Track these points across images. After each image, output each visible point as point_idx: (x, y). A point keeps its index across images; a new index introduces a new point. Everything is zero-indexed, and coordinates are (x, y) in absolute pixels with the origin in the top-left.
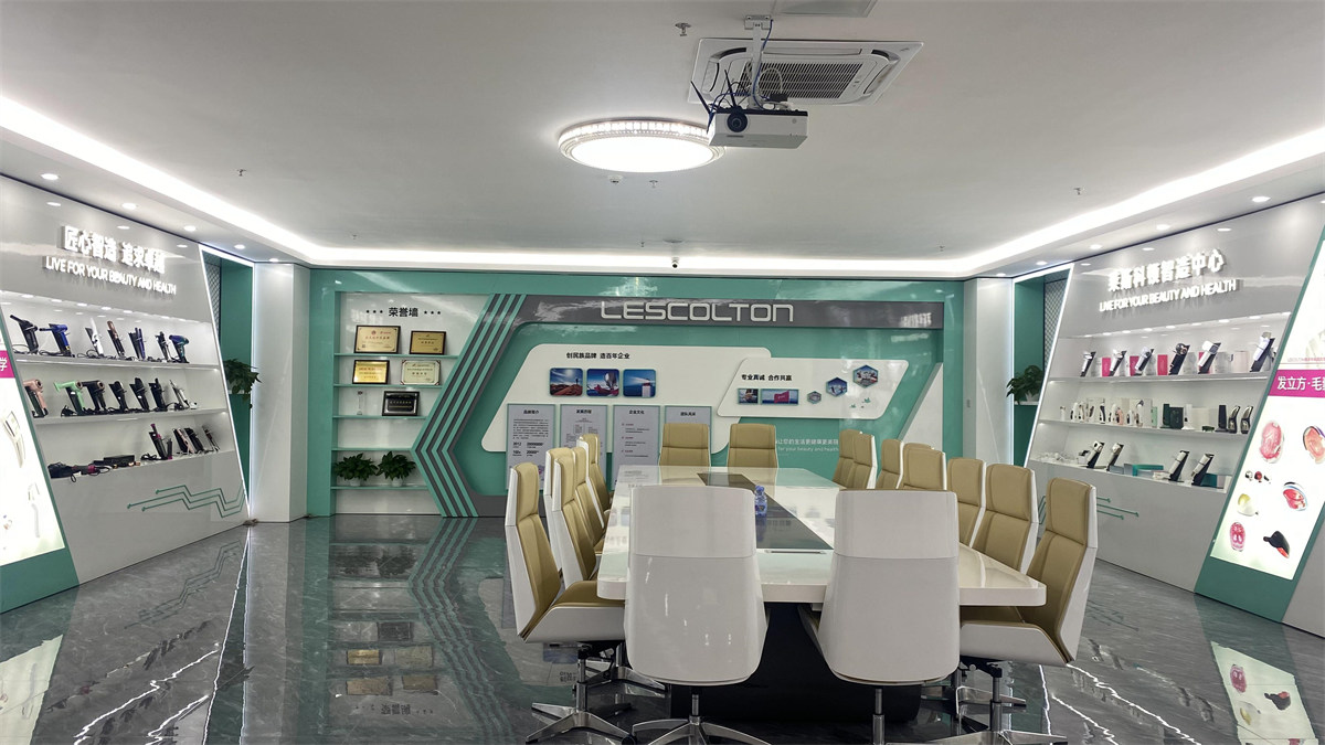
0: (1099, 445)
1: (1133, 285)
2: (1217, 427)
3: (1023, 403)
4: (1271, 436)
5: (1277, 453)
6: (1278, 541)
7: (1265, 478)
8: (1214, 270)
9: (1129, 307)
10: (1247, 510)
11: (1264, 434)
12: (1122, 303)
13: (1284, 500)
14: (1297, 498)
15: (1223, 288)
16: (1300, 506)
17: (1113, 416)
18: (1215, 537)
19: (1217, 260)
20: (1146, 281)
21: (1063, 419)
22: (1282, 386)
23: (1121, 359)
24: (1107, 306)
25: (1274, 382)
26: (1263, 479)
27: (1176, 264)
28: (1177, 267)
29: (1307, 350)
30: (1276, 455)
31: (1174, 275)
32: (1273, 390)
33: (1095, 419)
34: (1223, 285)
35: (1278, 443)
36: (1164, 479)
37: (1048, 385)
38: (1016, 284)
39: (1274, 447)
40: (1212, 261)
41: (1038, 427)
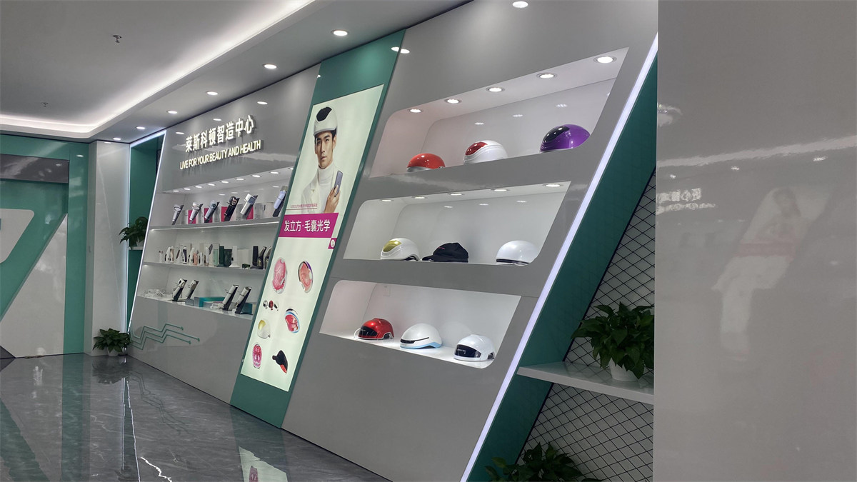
0: (183, 281)
1: (200, 146)
2: (251, 265)
3: (135, 248)
4: (280, 271)
5: (283, 285)
6: (281, 359)
7: (275, 306)
8: (249, 132)
9: (198, 166)
10: (264, 333)
11: (275, 269)
12: (193, 162)
13: (285, 324)
14: (294, 322)
15: (253, 148)
16: (295, 329)
17: (191, 258)
18: (244, 358)
19: (250, 123)
20: (208, 142)
21: (161, 262)
22: (287, 229)
23: (198, 210)
24: (185, 165)
25: (283, 225)
26: (274, 308)
27: (226, 128)
28: (227, 131)
29: (302, 197)
30: (282, 287)
31: (225, 137)
32: (282, 233)
33: (179, 262)
34: (253, 144)
35: (284, 276)
36: (220, 308)
37: (150, 232)
38: (132, 148)
39: (281, 280)
40: (247, 124)
41: (144, 268)
